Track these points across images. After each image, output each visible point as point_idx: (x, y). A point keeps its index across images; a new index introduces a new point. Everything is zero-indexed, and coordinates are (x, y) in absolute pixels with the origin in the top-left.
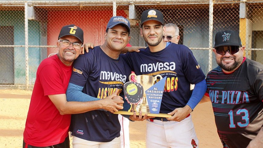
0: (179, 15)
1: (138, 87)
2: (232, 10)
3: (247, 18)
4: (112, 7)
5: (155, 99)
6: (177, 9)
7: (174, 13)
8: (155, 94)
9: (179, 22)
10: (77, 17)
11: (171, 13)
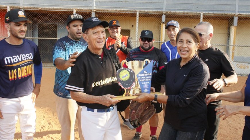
2: (87, 16)
8: (146, 76)
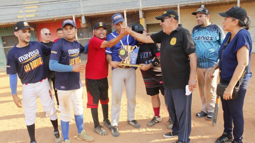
0: (109, 19)
2: (135, 14)
3: (143, 18)
5: (134, 58)
6: (108, 16)
7: (106, 18)
9: (109, 23)
11: (104, 18)
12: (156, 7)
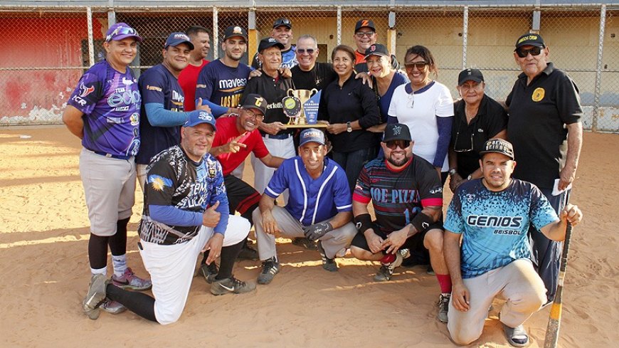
1: (296, 101)
2: (240, 20)
3: (257, 29)
4: (86, 14)
5: (313, 111)
6: (173, 18)
7: (169, 22)
10: (36, 28)
12: (288, 8)
